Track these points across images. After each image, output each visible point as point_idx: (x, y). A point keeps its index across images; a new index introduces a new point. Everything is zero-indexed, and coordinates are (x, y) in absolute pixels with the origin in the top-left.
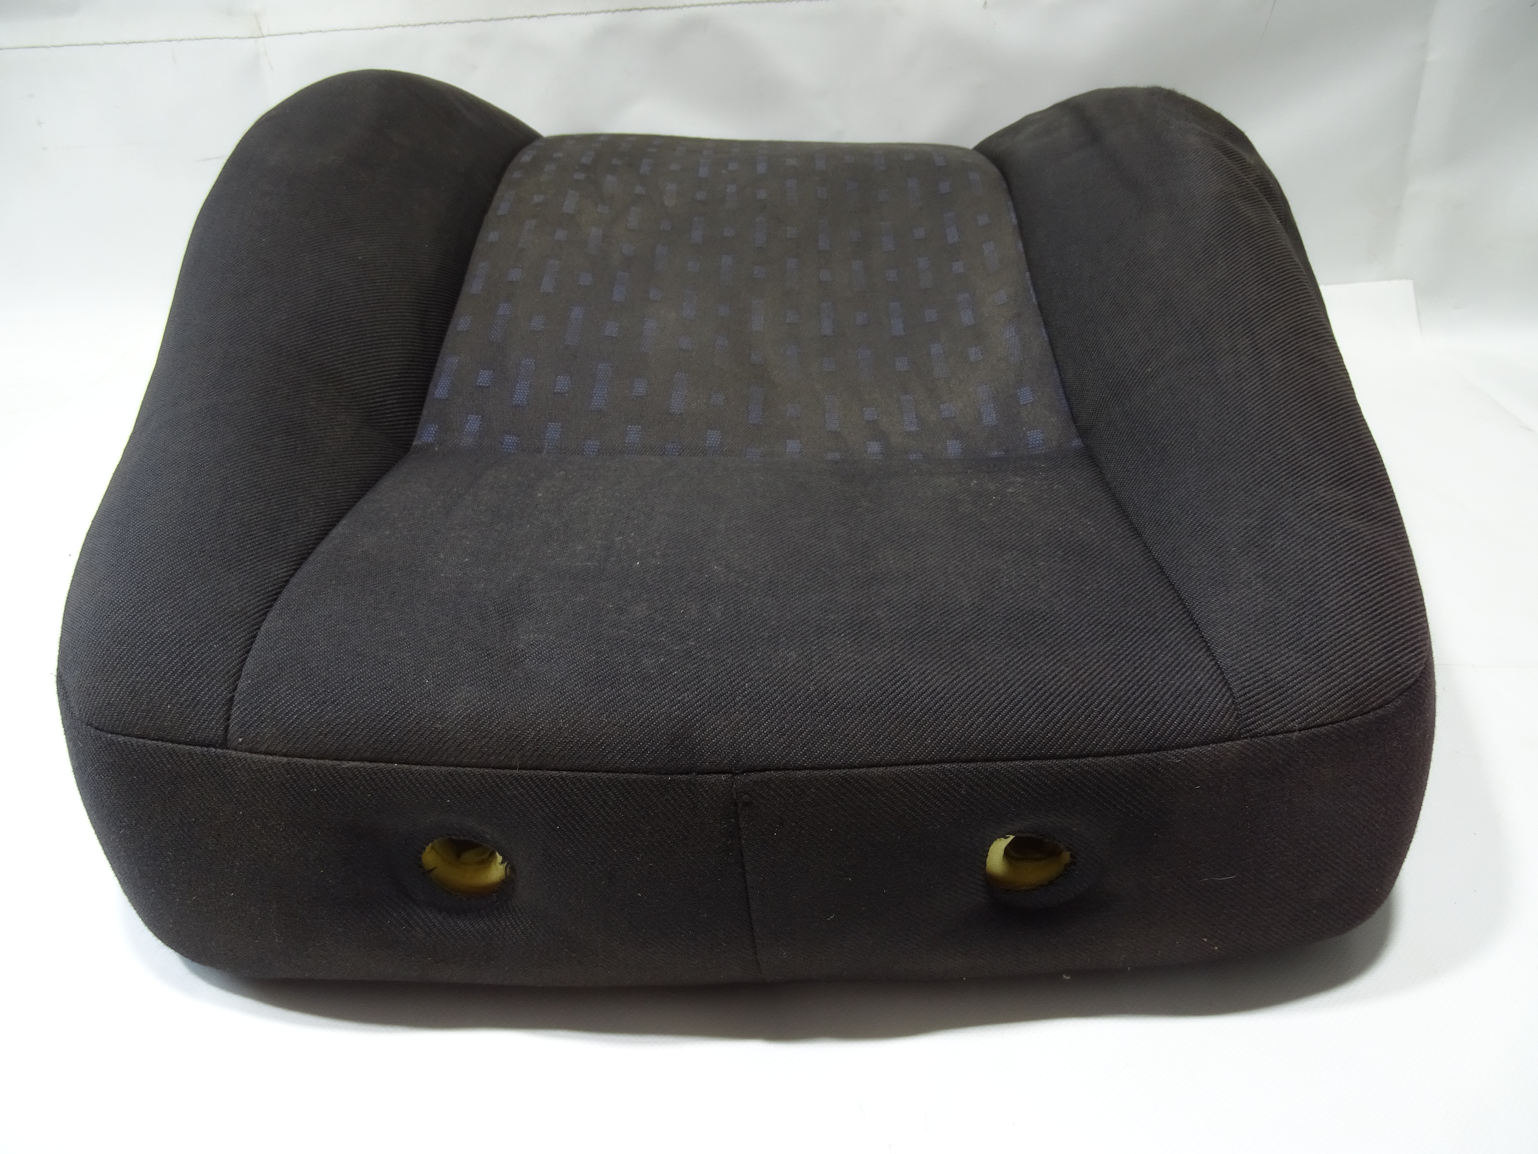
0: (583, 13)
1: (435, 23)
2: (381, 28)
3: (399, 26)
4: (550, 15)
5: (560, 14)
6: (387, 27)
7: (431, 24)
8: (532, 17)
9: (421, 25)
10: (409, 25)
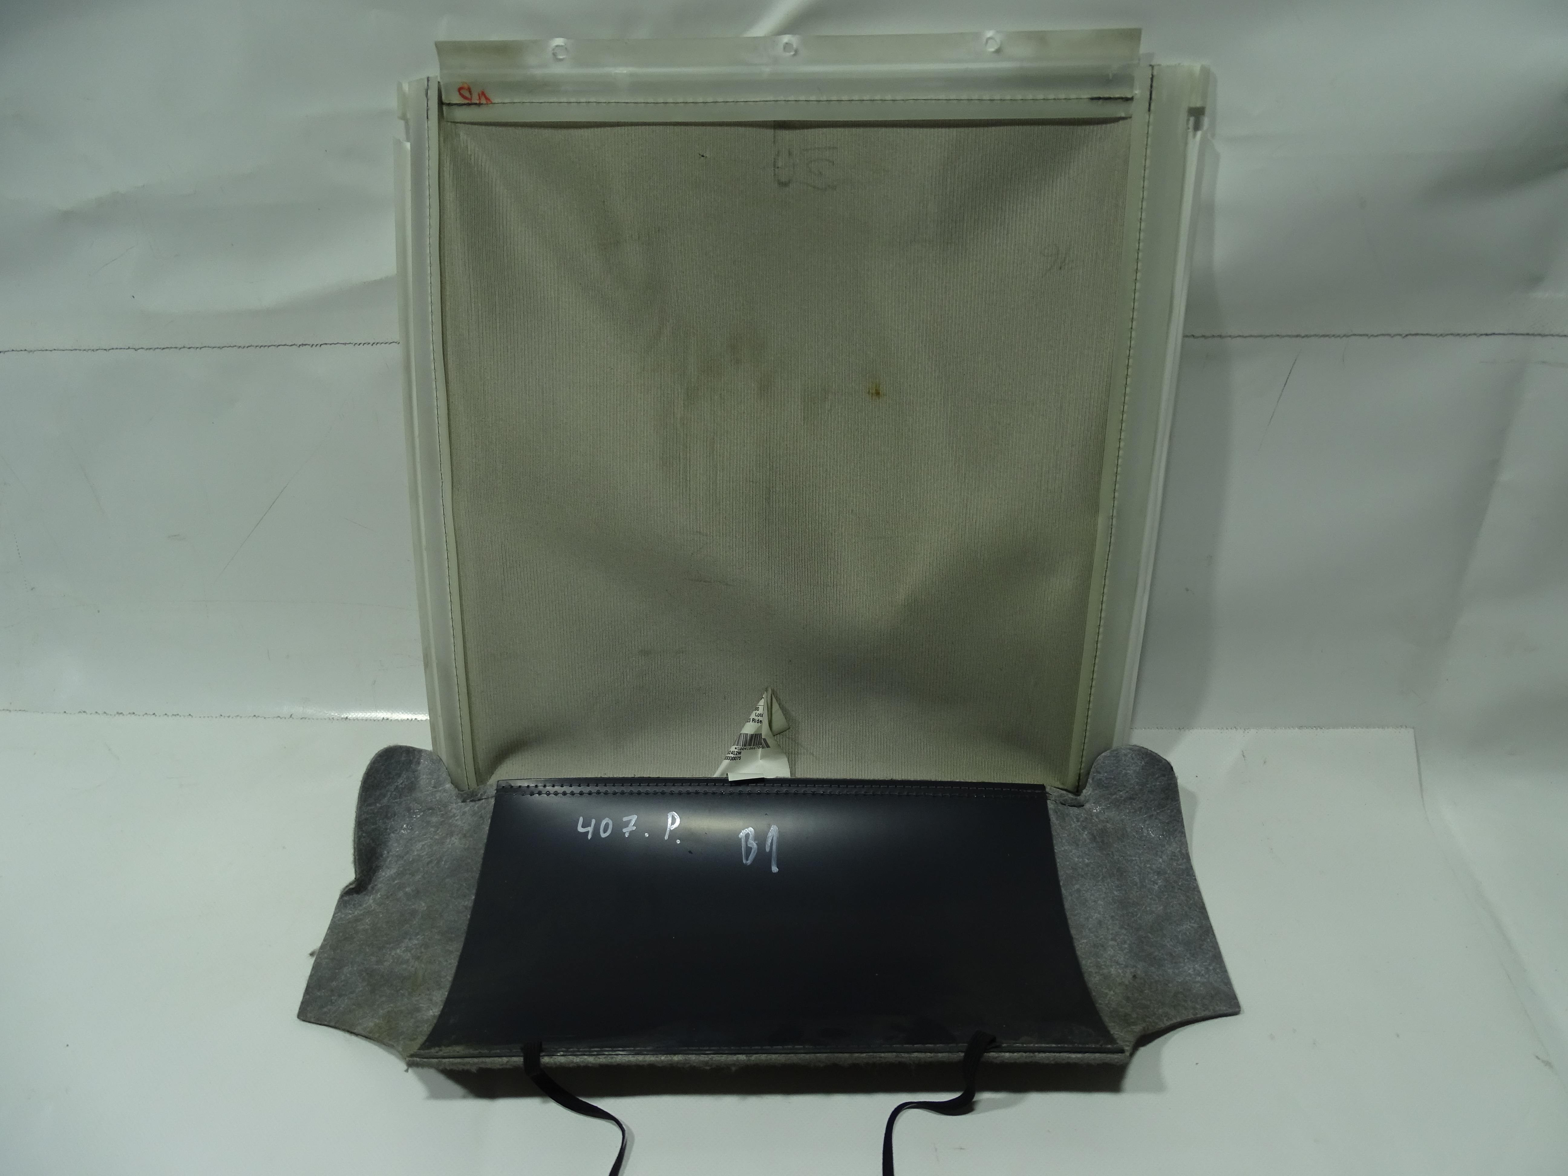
0: (369, 343)
1: (176, 348)
2: (105, 350)
3: (129, 348)
4: (326, 344)
5: (338, 343)
6: (113, 349)
7: (171, 348)
8: (303, 345)
9: (157, 348)
10: (142, 348)
